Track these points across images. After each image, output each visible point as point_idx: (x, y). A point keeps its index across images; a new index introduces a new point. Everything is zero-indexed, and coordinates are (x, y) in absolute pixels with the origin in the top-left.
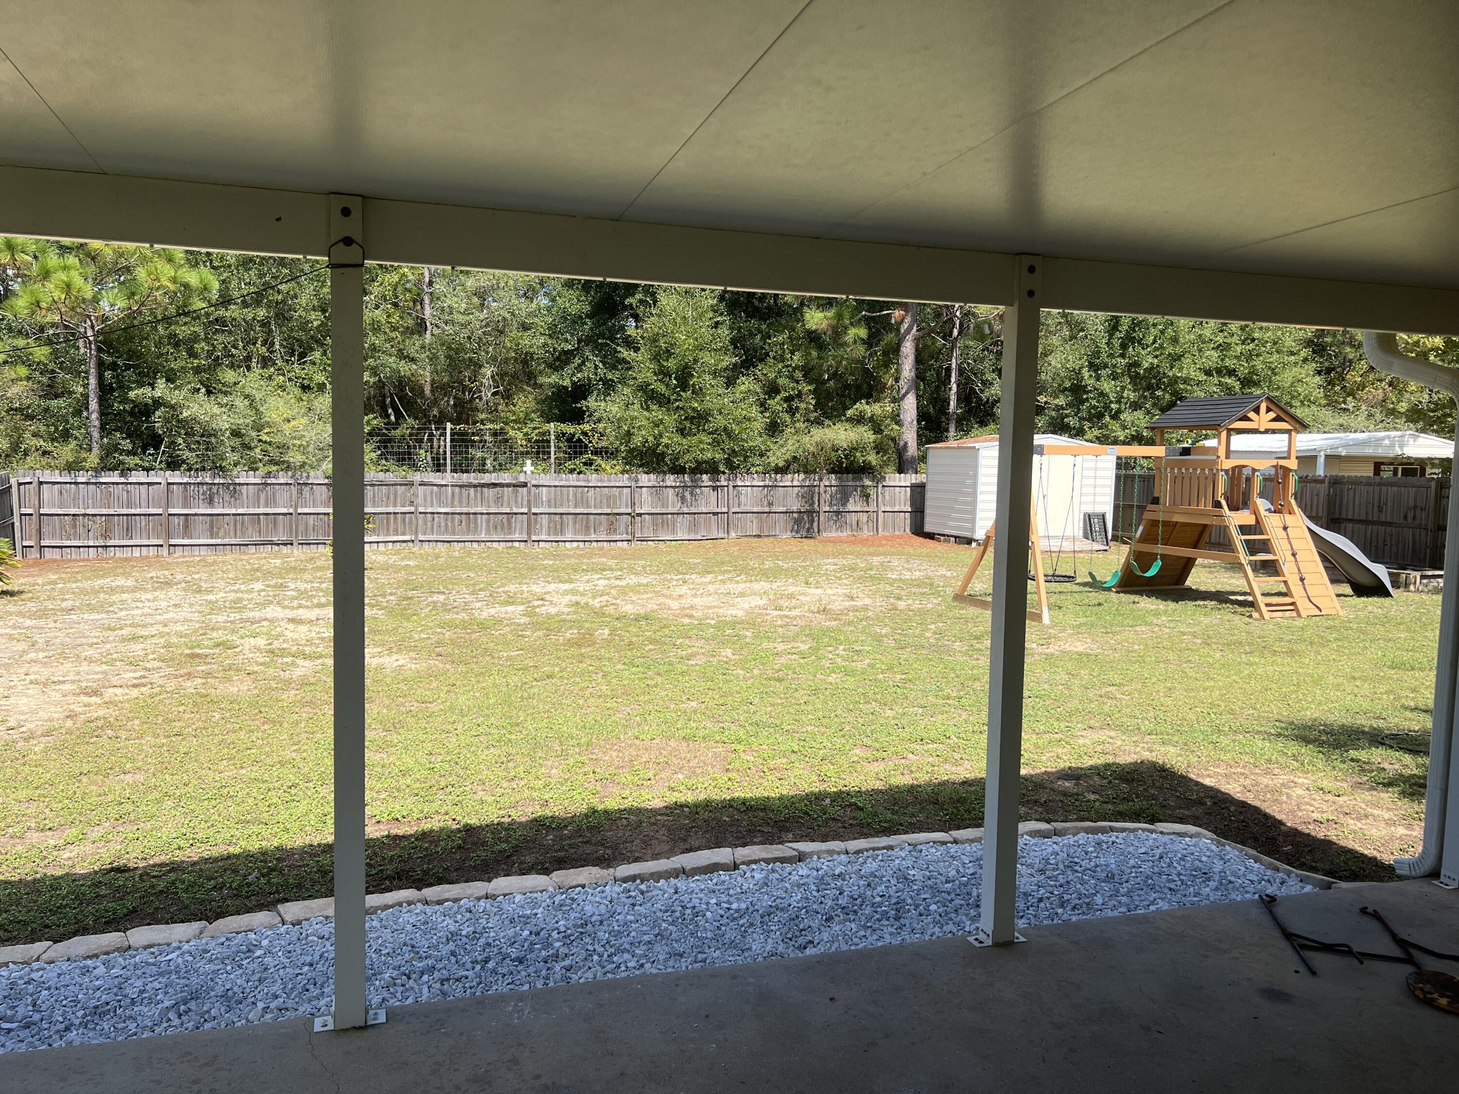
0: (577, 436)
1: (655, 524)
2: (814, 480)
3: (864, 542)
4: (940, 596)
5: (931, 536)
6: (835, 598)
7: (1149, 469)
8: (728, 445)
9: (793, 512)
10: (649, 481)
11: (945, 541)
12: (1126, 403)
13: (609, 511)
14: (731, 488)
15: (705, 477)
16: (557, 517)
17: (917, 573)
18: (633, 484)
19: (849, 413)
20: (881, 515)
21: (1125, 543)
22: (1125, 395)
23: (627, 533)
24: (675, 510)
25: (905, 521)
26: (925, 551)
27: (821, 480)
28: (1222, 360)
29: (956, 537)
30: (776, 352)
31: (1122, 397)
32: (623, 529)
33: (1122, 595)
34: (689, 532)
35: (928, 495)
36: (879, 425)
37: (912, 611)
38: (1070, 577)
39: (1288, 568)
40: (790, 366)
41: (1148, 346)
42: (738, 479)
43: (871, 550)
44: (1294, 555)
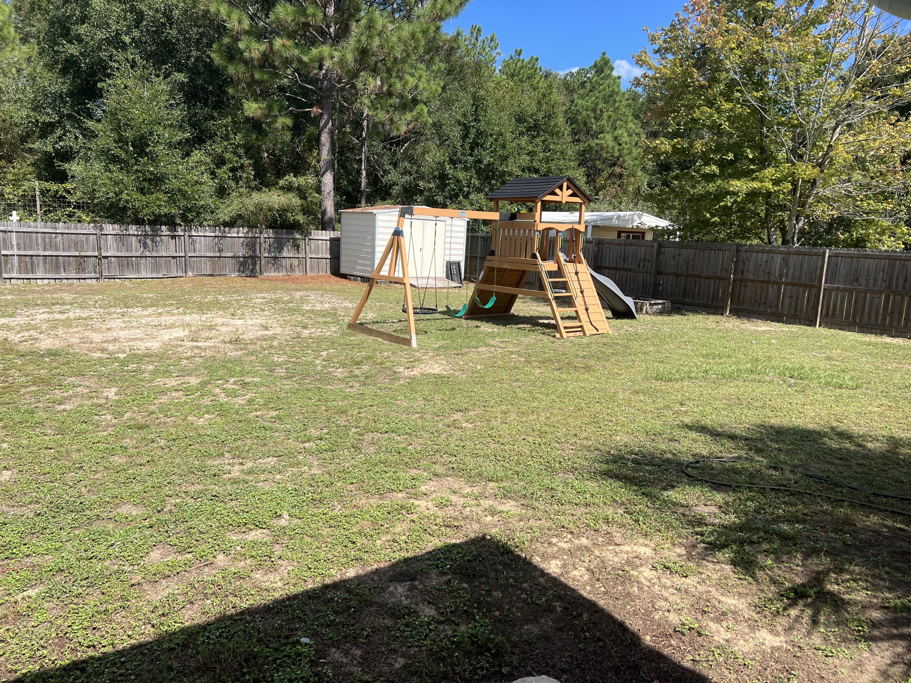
0: (60, 192)
1: (120, 265)
2: (256, 233)
3: (294, 280)
4: (339, 324)
5: (345, 276)
6: (252, 328)
7: (487, 232)
8: (183, 203)
9: (239, 257)
10: (114, 229)
11: (354, 280)
12: (473, 188)
13: (77, 254)
14: (186, 237)
15: (163, 228)
16: (28, 259)
17: (327, 305)
18: (98, 232)
19: (281, 182)
20: (309, 261)
21: (472, 282)
22: (472, 182)
23: (95, 272)
24: (138, 254)
25: (326, 265)
26: (338, 287)
27: (261, 233)
28: (531, 162)
29: (361, 277)
30: (222, 132)
31: (471, 183)
32: (91, 268)
33: (469, 321)
34: (152, 271)
35: (343, 246)
36: (305, 194)
37: (312, 338)
38: (433, 310)
39: (578, 302)
40: (234, 144)
41: (487, 149)
42: (193, 230)
43: (298, 286)
44: (582, 292)
